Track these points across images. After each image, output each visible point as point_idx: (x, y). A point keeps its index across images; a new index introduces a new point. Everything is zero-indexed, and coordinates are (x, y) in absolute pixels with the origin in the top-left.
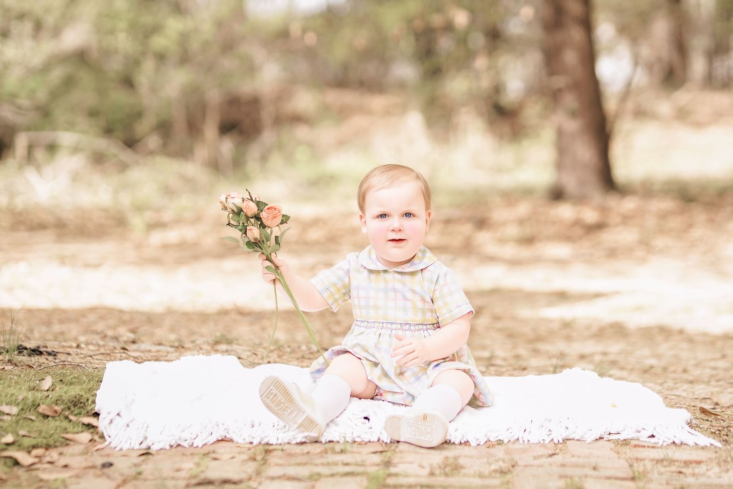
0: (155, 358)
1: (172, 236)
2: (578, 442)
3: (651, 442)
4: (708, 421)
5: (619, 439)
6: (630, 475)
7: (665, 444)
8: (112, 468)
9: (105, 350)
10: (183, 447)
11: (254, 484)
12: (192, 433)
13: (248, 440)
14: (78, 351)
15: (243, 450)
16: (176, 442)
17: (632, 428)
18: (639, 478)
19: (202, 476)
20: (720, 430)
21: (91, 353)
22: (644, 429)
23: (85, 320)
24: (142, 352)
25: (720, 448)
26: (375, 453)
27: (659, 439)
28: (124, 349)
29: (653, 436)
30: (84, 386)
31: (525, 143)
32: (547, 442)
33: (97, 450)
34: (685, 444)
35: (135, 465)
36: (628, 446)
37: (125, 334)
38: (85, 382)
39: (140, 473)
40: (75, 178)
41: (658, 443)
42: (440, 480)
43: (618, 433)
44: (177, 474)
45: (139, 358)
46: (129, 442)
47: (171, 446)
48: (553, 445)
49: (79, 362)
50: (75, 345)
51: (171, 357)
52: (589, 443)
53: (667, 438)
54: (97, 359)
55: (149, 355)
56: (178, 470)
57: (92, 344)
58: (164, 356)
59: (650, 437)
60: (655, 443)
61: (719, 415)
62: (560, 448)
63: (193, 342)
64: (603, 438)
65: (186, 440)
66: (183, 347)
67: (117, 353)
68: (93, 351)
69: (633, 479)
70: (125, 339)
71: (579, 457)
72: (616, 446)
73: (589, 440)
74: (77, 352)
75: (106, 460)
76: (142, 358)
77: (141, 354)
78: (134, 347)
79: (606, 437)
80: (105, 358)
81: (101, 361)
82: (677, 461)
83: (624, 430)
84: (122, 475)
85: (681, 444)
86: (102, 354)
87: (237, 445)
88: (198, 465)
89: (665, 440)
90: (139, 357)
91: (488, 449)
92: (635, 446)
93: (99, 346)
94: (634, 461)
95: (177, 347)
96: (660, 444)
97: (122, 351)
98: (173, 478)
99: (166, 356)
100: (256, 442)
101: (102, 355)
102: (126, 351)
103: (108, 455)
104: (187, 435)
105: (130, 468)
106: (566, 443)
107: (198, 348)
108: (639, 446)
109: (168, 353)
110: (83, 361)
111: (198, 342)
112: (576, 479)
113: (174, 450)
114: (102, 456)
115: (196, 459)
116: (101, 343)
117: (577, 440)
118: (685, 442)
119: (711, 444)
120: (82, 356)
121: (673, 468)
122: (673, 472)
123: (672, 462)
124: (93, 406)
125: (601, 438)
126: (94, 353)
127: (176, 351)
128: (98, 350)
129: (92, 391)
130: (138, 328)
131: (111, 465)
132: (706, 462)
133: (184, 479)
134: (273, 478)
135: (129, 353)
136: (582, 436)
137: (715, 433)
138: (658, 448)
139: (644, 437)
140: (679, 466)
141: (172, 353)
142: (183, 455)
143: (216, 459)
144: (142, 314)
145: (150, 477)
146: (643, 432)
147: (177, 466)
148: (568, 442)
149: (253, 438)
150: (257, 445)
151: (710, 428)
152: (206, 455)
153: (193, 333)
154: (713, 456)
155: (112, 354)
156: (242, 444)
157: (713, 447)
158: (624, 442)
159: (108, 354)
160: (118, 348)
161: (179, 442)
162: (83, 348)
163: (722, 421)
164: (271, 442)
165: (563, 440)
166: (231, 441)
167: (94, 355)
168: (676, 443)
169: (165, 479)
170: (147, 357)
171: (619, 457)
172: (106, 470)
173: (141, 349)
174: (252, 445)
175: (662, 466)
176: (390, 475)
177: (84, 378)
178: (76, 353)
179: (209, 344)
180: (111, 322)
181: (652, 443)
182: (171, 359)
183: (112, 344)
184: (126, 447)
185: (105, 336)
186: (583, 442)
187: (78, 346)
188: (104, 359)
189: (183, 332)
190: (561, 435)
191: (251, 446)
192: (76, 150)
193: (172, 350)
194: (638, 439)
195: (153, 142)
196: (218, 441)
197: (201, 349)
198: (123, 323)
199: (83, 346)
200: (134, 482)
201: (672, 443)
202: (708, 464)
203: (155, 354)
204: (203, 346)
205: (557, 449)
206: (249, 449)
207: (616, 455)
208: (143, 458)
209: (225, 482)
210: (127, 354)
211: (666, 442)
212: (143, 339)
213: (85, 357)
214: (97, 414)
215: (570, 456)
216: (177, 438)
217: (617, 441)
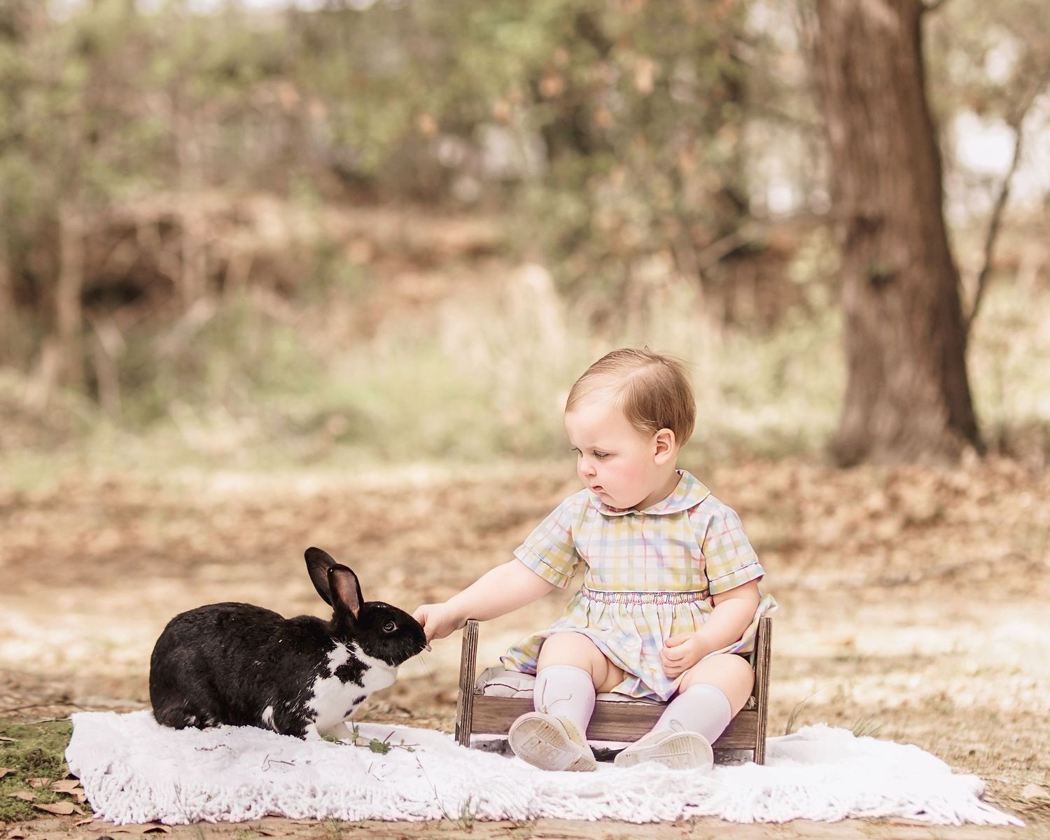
3: (920, 820)
5: (872, 817)
7: (940, 824)
10: (209, 822)
13: (308, 814)
15: (302, 826)
16: (198, 815)
17: (892, 801)
22: (910, 802)
25: (1023, 829)
26: (503, 828)
27: (931, 816)
29: (923, 812)
34: (972, 823)
36: (885, 825)
41: (930, 822)
43: (871, 808)
46: (129, 813)
47: (192, 821)
52: (830, 824)
59: (919, 813)
60: (926, 822)
64: (851, 817)
65: (212, 813)
71: (808, 836)
72: (868, 826)
73: (831, 820)
79: (854, 814)
83: (881, 803)
87: (292, 821)
92: (897, 824)
96: (933, 823)
100: (320, 816)
103: (99, 831)
104: (212, 806)
108: (902, 825)
113: (196, 827)
118: (972, 820)
119: (1009, 823)
125: (848, 817)
138: (929, 827)
139: (909, 814)
142: (212, 831)
146: (910, 806)
149: (316, 810)
150: (323, 822)
152: (248, 830)
156: (299, 820)
157: (1012, 826)
158: (880, 820)
161: (202, 816)
164: (344, 818)
166: (280, 816)
174: (314, 820)
181: (922, 821)
184: (126, 820)
191: (313, 822)
194: (900, 817)
196: (265, 816)
206: (312, 827)
207: (865, 836)
208: (152, 835)
211: (941, 821)
214: (72, 777)
215: (796, 835)
216: (198, 809)
217: (870, 819)
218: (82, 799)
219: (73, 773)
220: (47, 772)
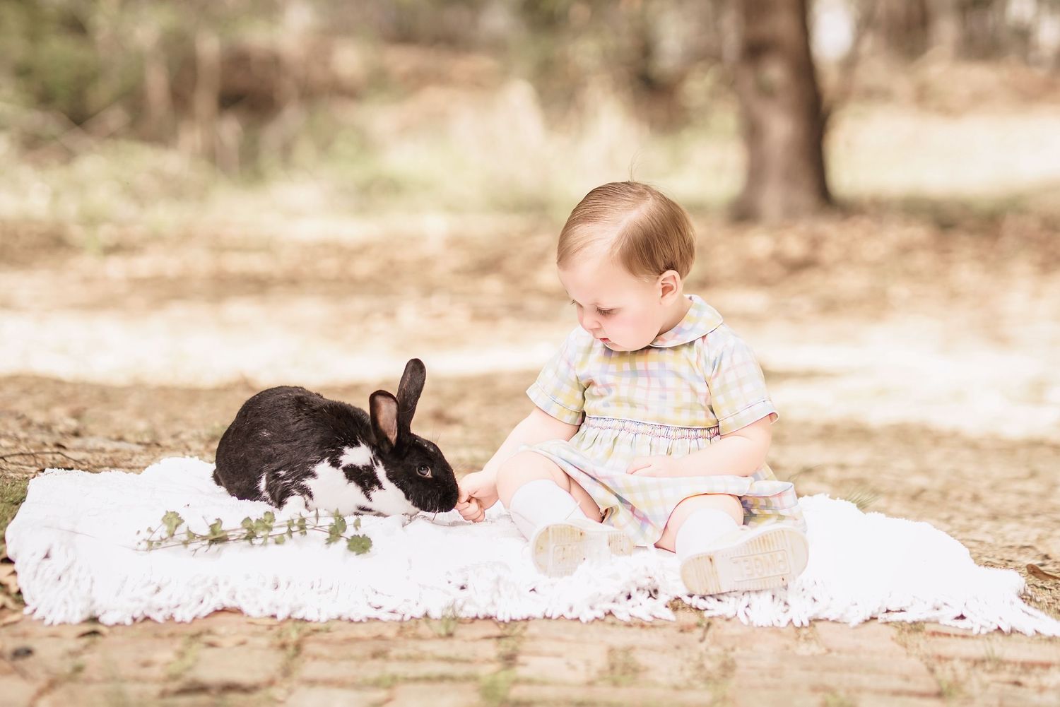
0: (110, 463)
1: (144, 265)
2: (835, 626)
3: (960, 627)
4: (1045, 589)
5: (903, 621)
6: (935, 688)
7: (984, 631)
8: (31, 659)
9: (28, 449)
10: (155, 621)
11: (278, 692)
12: (170, 597)
13: (268, 612)
15: (260, 629)
16: (143, 613)
17: (925, 603)
18: (950, 694)
19: (189, 676)
21: (4, 452)
22: (945, 604)
24: (90, 451)
26: (488, 638)
27: (972, 622)
28: (59, 446)
29: (962, 617)
31: (687, 134)
32: (784, 624)
33: (5, 625)
34: (1018, 632)
35: (73, 654)
36: (919, 633)
37: (64, 420)
39: (79, 669)
41: (972, 629)
42: (604, 692)
43: (901, 611)
44: (144, 672)
45: (84, 462)
47: (134, 620)
48: (793, 630)
51: (138, 460)
52: (855, 628)
53: (987, 621)
54: (13, 463)
55: (100, 458)
56: (146, 664)
58: (125, 460)
59: (957, 618)
60: (967, 629)
61: (1058, 578)
62: (805, 635)
63: (175, 436)
64: (876, 618)
65: (160, 609)
66: (158, 445)
67: (48, 453)
68: (7, 448)
69: (940, 695)
70: (61, 428)
71: (839, 652)
72: (900, 633)
73: (854, 622)
75: (19, 643)
76: (89, 463)
77: (88, 456)
78: (76, 442)
79: (882, 617)
80: (26, 460)
81: (20, 467)
82: (1008, 662)
83: (912, 604)
84: (47, 671)
85: (1012, 631)
86: (22, 454)
87: (250, 620)
88: (181, 655)
89: (984, 623)
90: (84, 460)
91: (681, 635)
92: (934, 634)
93: (19, 440)
94: (934, 661)
95: (148, 445)
96: (975, 631)
97: (56, 450)
98: (137, 679)
99: (131, 460)
100: (281, 615)
101: (21, 457)
102: (62, 451)
103: (25, 635)
104: (160, 600)
105: (62, 658)
106: (814, 626)
107: (182, 446)
108: (940, 634)
109: (133, 454)
111: (183, 437)
112: (842, 694)
113: (140, 627)
114: (14, 636)
115: (179, 645)
116: (22, 435)
117: (834, 621)
118: (1017, 628)
121: (1005, 676)
122: (1004, 683)
123: (1000, 663)
125: (873, 618)
126: (8, 453)
127: (147, 451)
128: (16, 447)
130: (85, 409)
131: (28, 652)
133: (157, 681)
134: (312, 683)
135: (68, 454)
136: (842, 615)
138: (972, 637)
139: (946, 618)
140: (1012, 672)
141: (140, 454)
142: (157, 636)
143: (212, 645)
144: (92, 386)
145: (96, 676)
147: (144, 657)
148: (818, 625)
149: (277, 608)
150: (283, 621)
151: (1053, 603)
152: (196, 636)
153: (175, 419)
155: (39, 456)
156: (256, 618)
158: (913, 626)
159: (32, 454)
160: (49, 443)
161: (147, 613)
164: (308, 618)
165: (810, 621)
166: (238, 611)
167: (9, 456)
168: (1003, 630)
169: (123, 681)
170: (98, 461)
171: (908, 654)
172: (20, 663)
173: (88, 447)
174: (275, 620)
175: (984, 671)
176: (516, 682)
179: (200, 440)
180: (42, 398)
181: (962, 629)
182: (138, 464)
183: (39, 437)
184: (58, 617)
185: (29, 424)
186: (843, 625)
188: (26, 463)
189: (159, 417)
190: (805, 612)
191: (273, 622)
193: (139, 449)
194: (937, 622)
195: (116, 117)
196: (217, 612)
197: (189, 449)
198: (62, 400)
200: (70, 686)
201: (995, 630)
203: (112, 455)
204: (191, 444)
205: (799, 637)
206: (270, 627)
207: (902, 650)
208: (85, 640)
209: (230, 688)
210: (64, 455)
211: (985, 627)
212: (92, 427)
214: (8, 561)
215: (823, 650)
216: (143, 605)
217: (902, 625)
218: (13, 589)
219: (9, 557)
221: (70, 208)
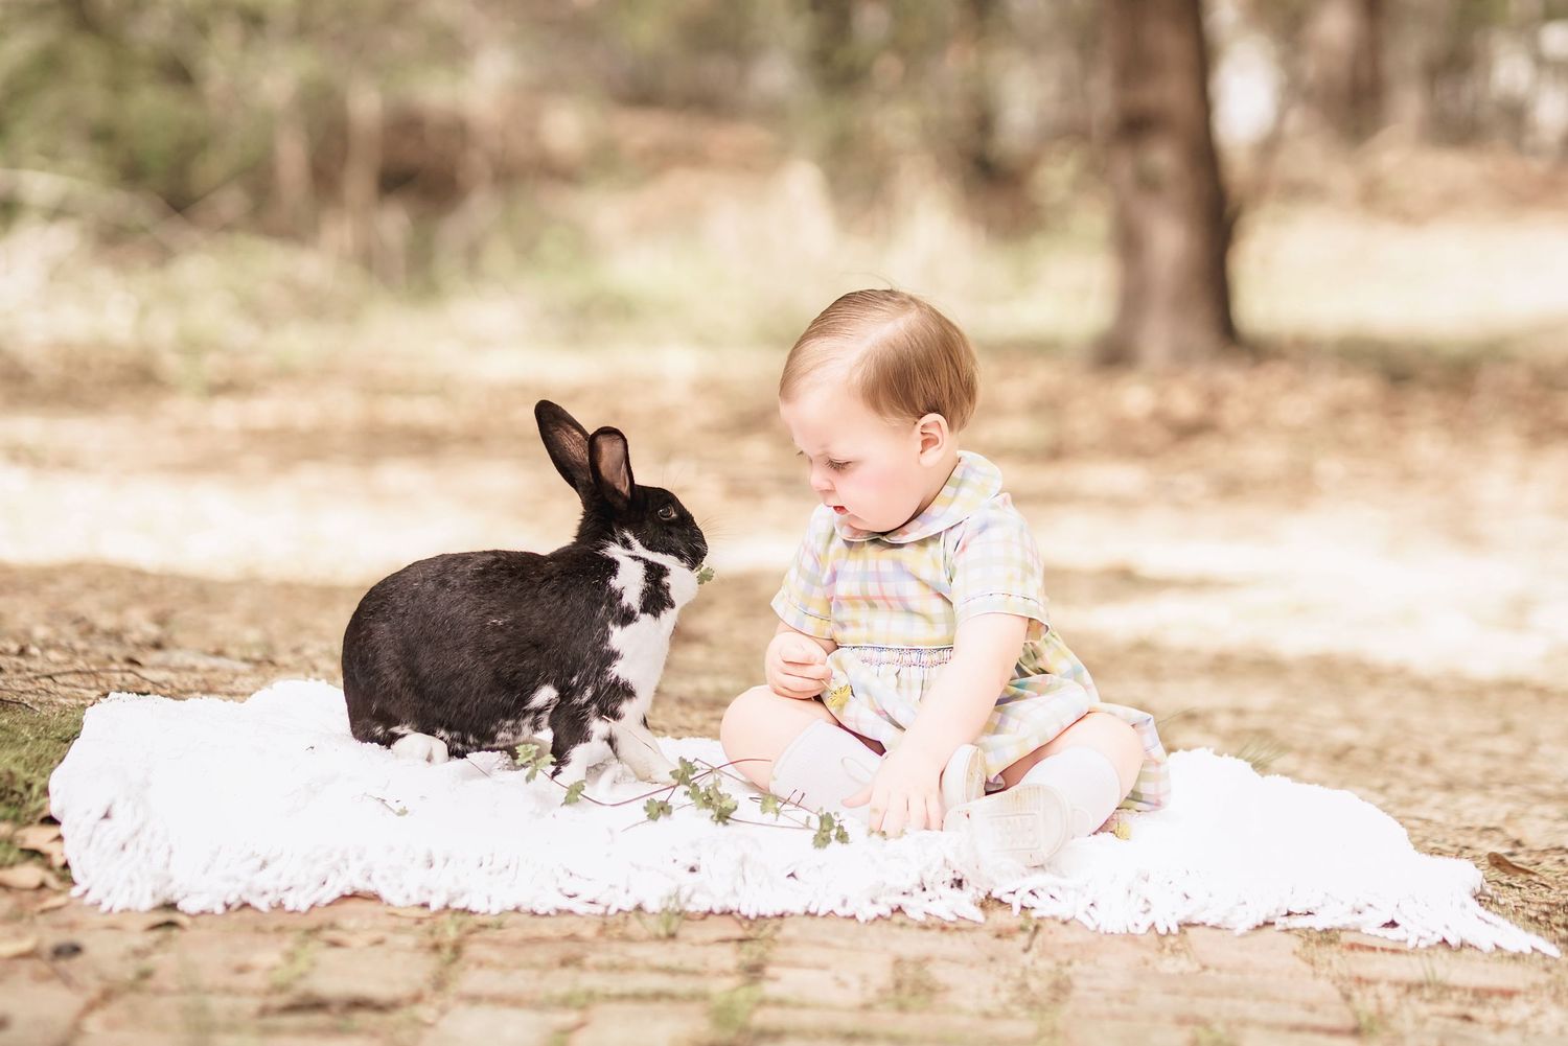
0: (203, 686)
1: (264, 411)
2: (1214, 933)
3: (1390, 937)
4: (1513, 887)
5: (1310, 928)
6: (1350, 1022)
7: (1422, 944)
8: (78, 960)
9: (88, 665)
10: (256, 910)
11: (425, 1012)
12: (279, 876)
13: (417, 899)
14: (22, 661)
15: (404, 923)
16: (240, 897)
17: (1342, 903)
18: (1371, 1031)
19: (302, 987)
20: (1547, 914)
21: (52, 669)
22: (1370, 905)
23: (52, 589)
24: (176, 670)
25: (1556, 960)
26: (725, 941)
27: (1407, 931)
28: (132, 661)
29: (1393, 924)
30: (24, 751)
31: (1038, 242)
32: (1142, 929)
33: (43, 912)
34: (1470, 946)
35: (138, 953)
36: (1333, 945)
37: (141, 625)
38: (26, 742)
39: (146, 975)
40: (56, 273)
41: (1406, 941)
42: (885, 1019)
43: (1309, 913)
44: (237, 981)
45: (165, 685)
47: (227, 907)
48: (1155, 938)
49: (21, 689)
50: (14, 647)
51: (242, 684)
52: (1243, 936)
53: (1428, 930)
54: (65, 685)
55: (188, 680)
56: (241, 970)
57: (57, 647)
58: (224, 683)
59: (1386, 925)
60: (1399, 941)
61: (1534, 874)
62: (1172, 945)
63: (296, 651)
64: (1273, 924)
65: (265, 893)
66: (272, 663)
67: (115, 671)
68: (57, 664)
69: (1356, 1032)
70: (136, 637)
71: (1219, 969)
72: (1306, 945)
73: (1242, 928)
74: (17, 664)
75: (63, 937)
76: (172, 686)
78: (157, 657)
79: (1281, 922)
80: (84, 681)
81: (75, 689)
82: (1455, 988)
83: (1323, 905)
84: (101, 977)
85: (1462, 945)
86: (78, 672)
87: (391, 910)
88: (291, 957)
89: (1423, 933)
90: (166, 682)
91: (997, 941)
92: (1352, 947)
93: (74, 652)
94: (1352, 984)
95: (258, 663)
96: (1411, 944)
97: (127, 667)
98: (228, 990)
99: (231, 683)
100: (435, 905)
101: (78, 676)
102: (136, 668)
103: (72, 925)
104: (265, 879)
105: (124, 958)
106: (1185, 933)
107: (306, 665)
108: (1361, 947)
109: (236, 675)
110: (30, 687)
111: (309, 652)
112: (1220, 1028)
113: (235, 916)
114: (57, 926)
115: (288, 944)
116: (80, 645)
117: (1213, 927)
118: (1471, 940)
119: (1533, 949)
120: (31, 675)
121: (1450, 1007)
122: (1448, 1016)
123: (1444, 990)
124: (42, 801)
125: (1268, 924)
126: (59, 670)
127: (255, 671)
128: (70, 662)
129: (46, 763)
130: (173, 611)
131: (76, 950)
132: (1526, 993)
133: (255, 993)
134: (475, 999)
135: (144, 673)
136: (1225, 917)
137: (1536, 919)
138: (1406, 953)
139: (1371, 925)
140: (1460, 1003)
141: (245, 675)
142: (258, 930)
143: (335, 944)
144: (185, 580)
145: (172, 985)
146: (1370, 913)
147: (239, 959)
148: (1190, 931)
149: (430, 893)
150: (438, 913)
151: (1523, 907)
152: (313, 932)
153: (300, 628)
154: (1543, 978)
155: (103, 674)
156: (400, 908)
157: (1536, 955)
158: (1325, 936)
159: (93, 673)
160: (118, 659)
161: (246, 898)
162: (34, 657)
163: (1543, 889)
164: (473, 908)
165: (1179, 926)
166: (375, 897)
167: (59, 674)
168: (1450, 942)
169: (208, 992)
171: (1315, 974)
172: (62, 964)
173: (172, 665)
174: (427, 910)
175: (1421, 999)
176: (763, 1003)
177: (26, 731)
178: (15, 666)
180: (112, 595)
181: (1392, 941)
182: (242, 690)
183: (104, 649)
184: (120, 903)
185: (91, 629)
186: (1226, 932)
187: (22, 652)
188: (83, 684)
189: (278, 625)
190: (1174, 914)
191: (424, 913)
192: (57, 213)
193: (244, 667)
194: (1358, 931)
195: (231, 202)
196: (344, 897)
197: (315, 669)
198: (141, 598)
199: (34, 650)
200: (132, 998)
201: (1439, 943)
202: (1531, 998)
203: (206, 676)
204: (317, 662)
205: (1164, 947)
206: (419, 921)
207: (1307, 969)
208: (157, 934)
209: (358, 1004)
210: (138, 675)
211: (1424, 938)
212: (179, 637)
213: (36, 678)
214: (51, 821)
215: (1197, 967)
216: (241, 887)
217: (1308, 933)
218: (58, 861)
219: (53, 815)
220: (12, 813)
221: (164, 329)
